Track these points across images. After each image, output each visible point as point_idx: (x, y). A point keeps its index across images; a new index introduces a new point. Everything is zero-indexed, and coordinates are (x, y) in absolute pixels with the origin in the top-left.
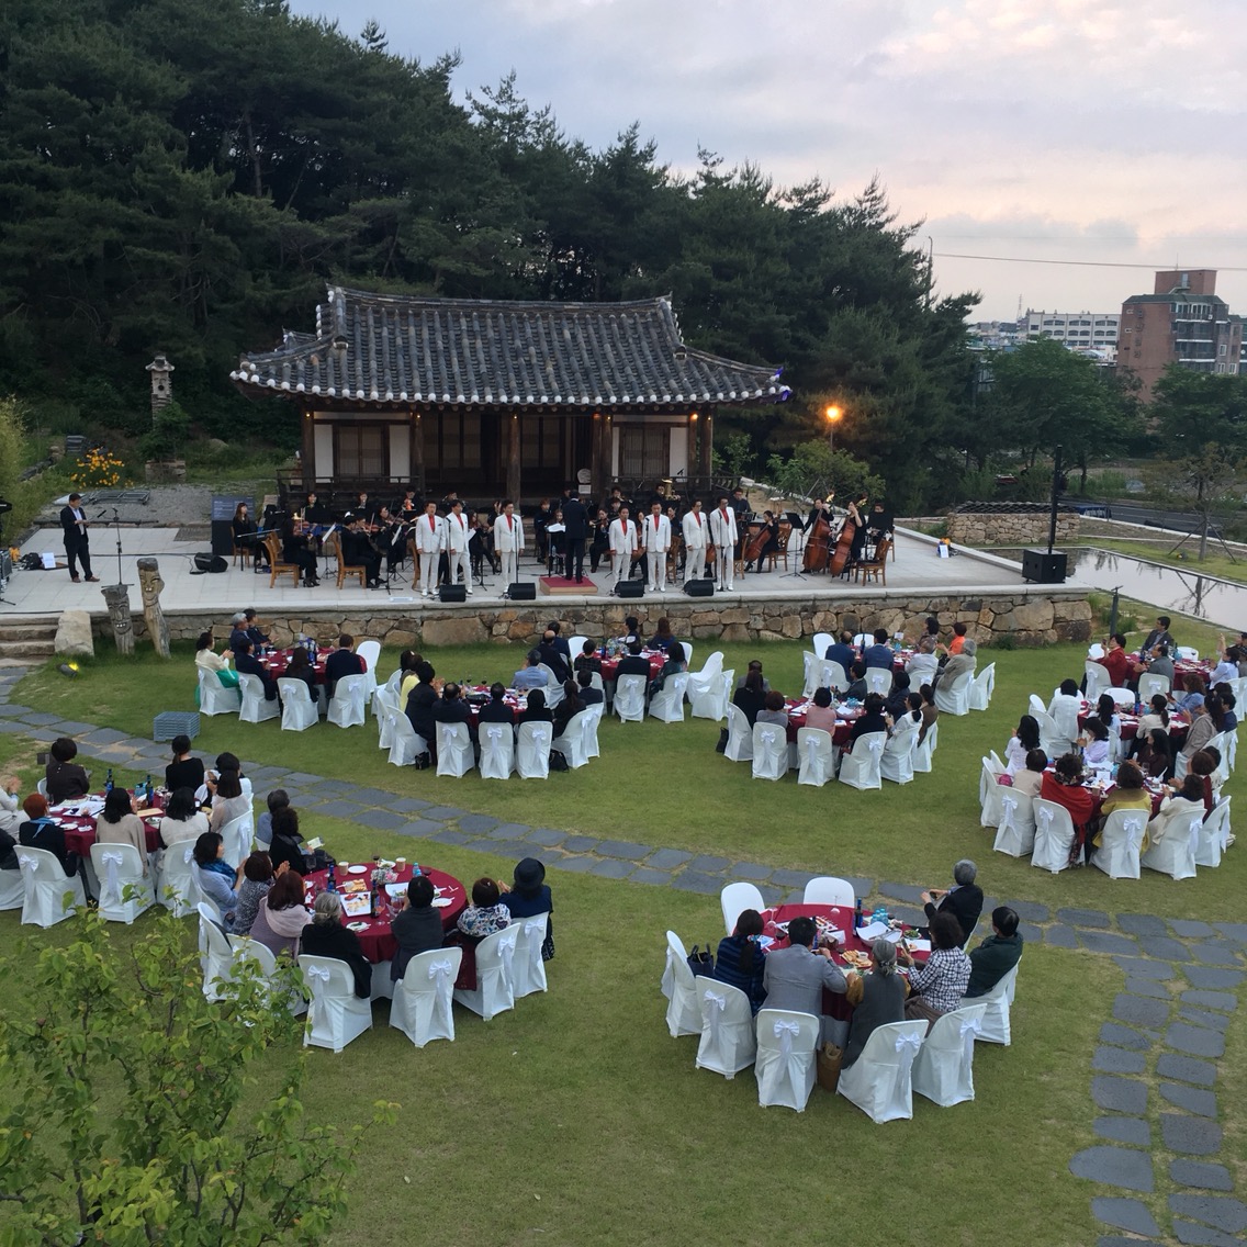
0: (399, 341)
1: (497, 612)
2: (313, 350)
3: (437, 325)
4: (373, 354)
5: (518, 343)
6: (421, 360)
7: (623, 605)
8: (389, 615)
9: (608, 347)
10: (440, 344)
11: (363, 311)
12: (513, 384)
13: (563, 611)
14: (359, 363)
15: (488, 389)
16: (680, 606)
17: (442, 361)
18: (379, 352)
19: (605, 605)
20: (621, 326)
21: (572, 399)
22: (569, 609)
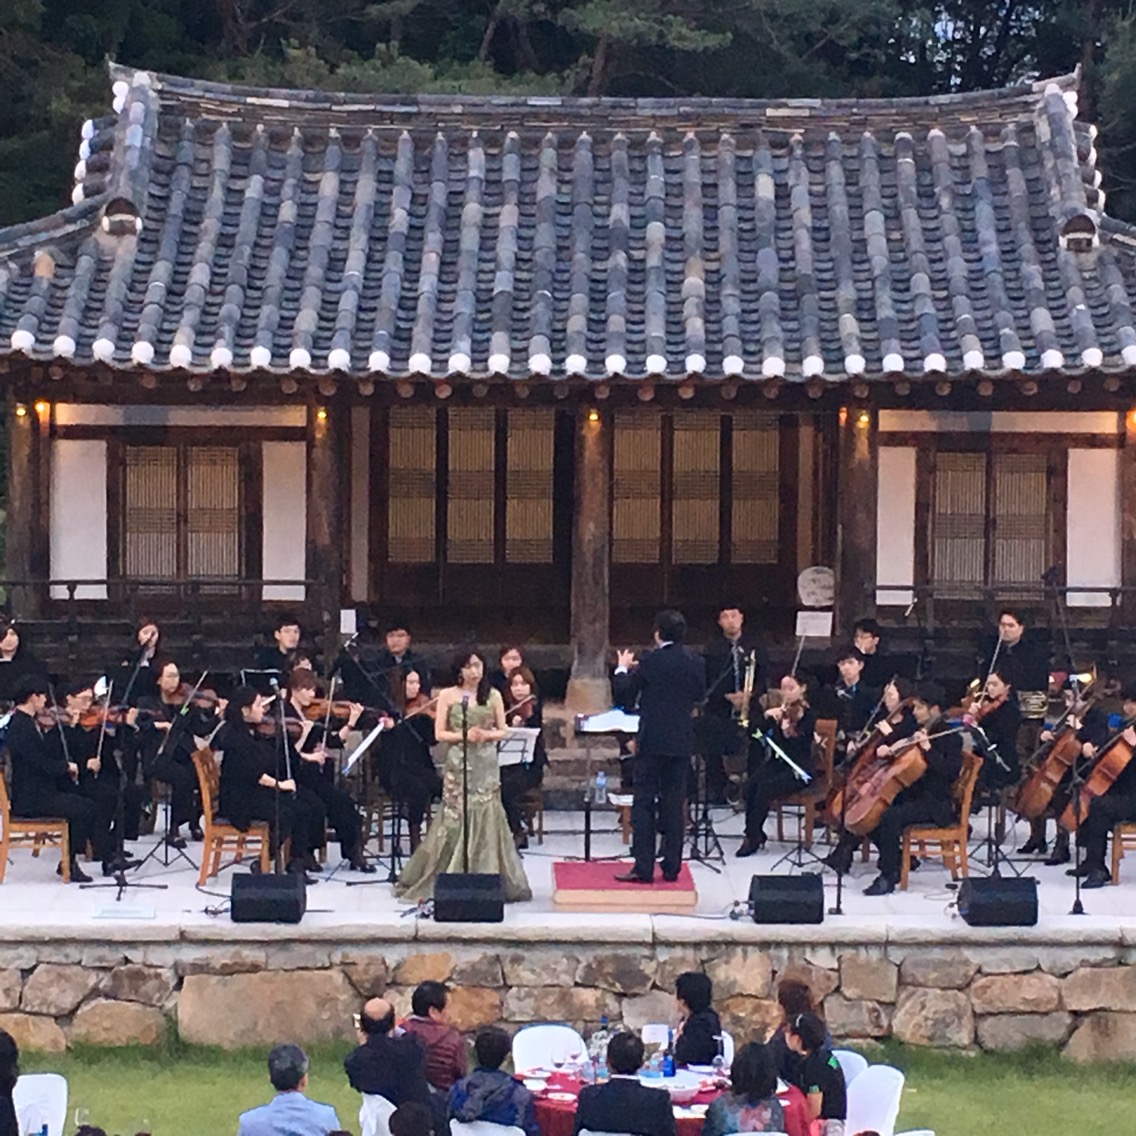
0: (288, 212)
1: (392, 956)
2: (43, 236)
3: (402, 167)
4: (205, 248)
5: (620, 213)
6: (335, 262)
7: (764, 945)
8: (88, 956)
9: (875, 221)
10: (399, 219)
11: (205, 133)
12: (577, 323)
13: (586, 957)
14: (161, 270)
15: (499, 339)
16: (937, 954)
17: (394, 263)
18: (225, 241)
19: (712, 944)
20: (924, 165)
21: (733, 365)
22: (607, 952)
